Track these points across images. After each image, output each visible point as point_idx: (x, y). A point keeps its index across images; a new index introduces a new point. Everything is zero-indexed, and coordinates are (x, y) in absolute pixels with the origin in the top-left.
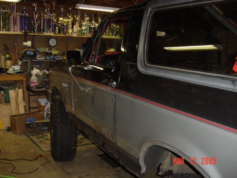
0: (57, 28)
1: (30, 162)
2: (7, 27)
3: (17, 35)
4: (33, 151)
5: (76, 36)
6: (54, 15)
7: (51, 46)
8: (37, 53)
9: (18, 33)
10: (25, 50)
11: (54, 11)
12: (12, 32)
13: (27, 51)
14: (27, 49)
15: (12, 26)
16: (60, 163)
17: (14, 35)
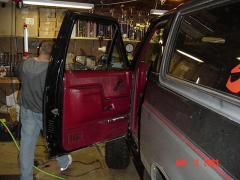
0: (133, 34)
1: (85, 165)
2: (84, 33)
3: (94, 40)
4: (92, 154)
5: (153, 42)
6: (131, 21)
7: (128, 52)
8: (113, 58)
9: (95, 38)
10: (100, 56)
11: (132, 17)
12: (88, 38)
13: (102, 56)
14: (102, 55)
15: (89, 32)
16: (113, 170)
17: (92, 40)
